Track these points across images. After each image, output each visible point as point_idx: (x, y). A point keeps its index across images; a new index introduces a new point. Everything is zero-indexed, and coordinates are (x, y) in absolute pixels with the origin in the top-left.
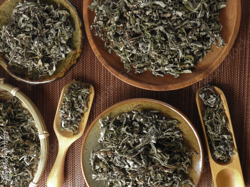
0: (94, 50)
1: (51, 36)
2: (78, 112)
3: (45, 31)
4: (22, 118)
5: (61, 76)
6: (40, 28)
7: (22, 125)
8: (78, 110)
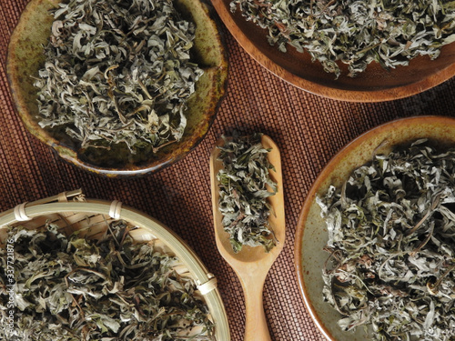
0: (253, 53)
1: (155, 52)
2: (259, 198)
3: (138, 46)
4: (145, 263)
5: (204, 133)
6: (125, 44)
7: (152, 279)
8: (257, 194)
